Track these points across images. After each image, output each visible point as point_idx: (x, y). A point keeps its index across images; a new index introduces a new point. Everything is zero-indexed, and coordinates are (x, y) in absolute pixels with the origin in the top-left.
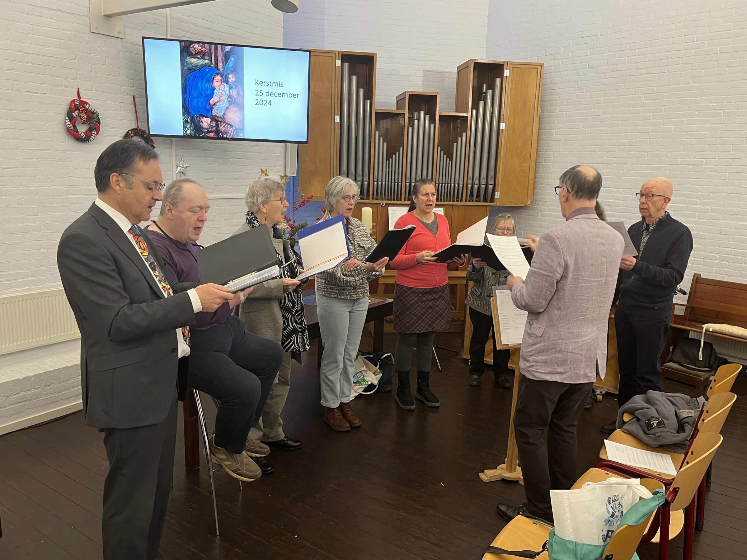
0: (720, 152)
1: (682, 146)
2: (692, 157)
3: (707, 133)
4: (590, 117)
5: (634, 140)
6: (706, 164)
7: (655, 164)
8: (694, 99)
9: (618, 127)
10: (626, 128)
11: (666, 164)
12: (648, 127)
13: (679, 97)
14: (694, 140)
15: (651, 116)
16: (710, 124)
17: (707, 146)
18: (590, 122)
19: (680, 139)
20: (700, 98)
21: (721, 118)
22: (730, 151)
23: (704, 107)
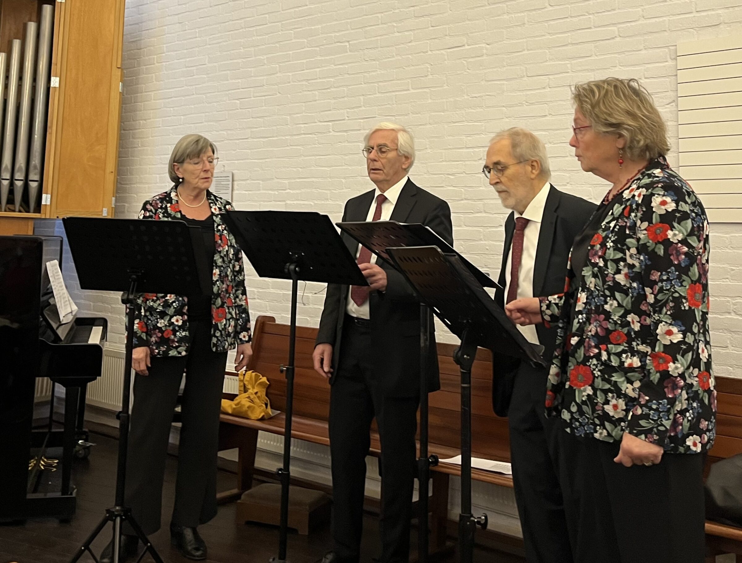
0: (349, 109)
1: (304, 104)
2: (316, 121)
3: (332, 80)
4: (195, 68)
5: (247, 99)
6: (333, 131)
7: (273, 137)
8: (313, 28)
9: (228, 80)
10: (237, 81)
11: (286, 136)
12: (263, 78)
13: (296, 26)
14: (317, 93)
15: (264, 59)
16: (335, 65)
17: (333, 101)
18: (194, 76)
19: (301, 92)
20: (320, 26)
21: (347, 54)
22: (361, 107)
23: (325, 40)
